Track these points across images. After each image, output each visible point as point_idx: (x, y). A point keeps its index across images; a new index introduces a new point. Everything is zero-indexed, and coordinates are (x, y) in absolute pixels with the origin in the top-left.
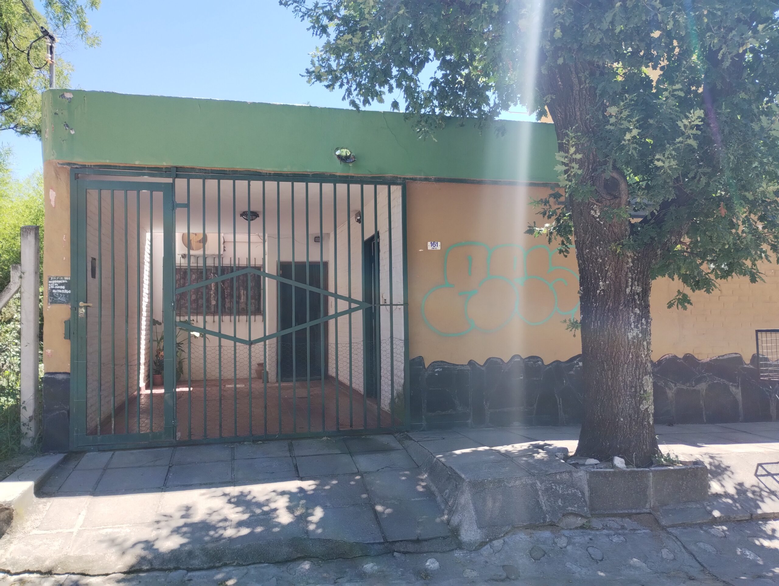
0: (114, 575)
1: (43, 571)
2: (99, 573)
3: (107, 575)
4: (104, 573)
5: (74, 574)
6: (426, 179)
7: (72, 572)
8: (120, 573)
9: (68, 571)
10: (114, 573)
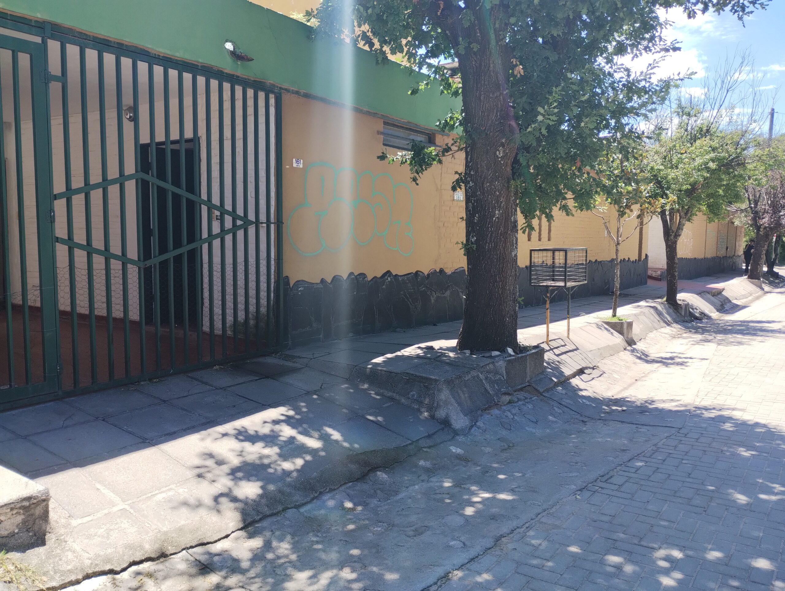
0: (233, 535)
1: (153, 556)
2: (219, 537)
3: (227, 536)
4: (223, 535)
5: (192, 547)
6: (297, 93)
7: (188, 546)
8: (239, 530)
9: (183, 547)
10: (233, 532)
